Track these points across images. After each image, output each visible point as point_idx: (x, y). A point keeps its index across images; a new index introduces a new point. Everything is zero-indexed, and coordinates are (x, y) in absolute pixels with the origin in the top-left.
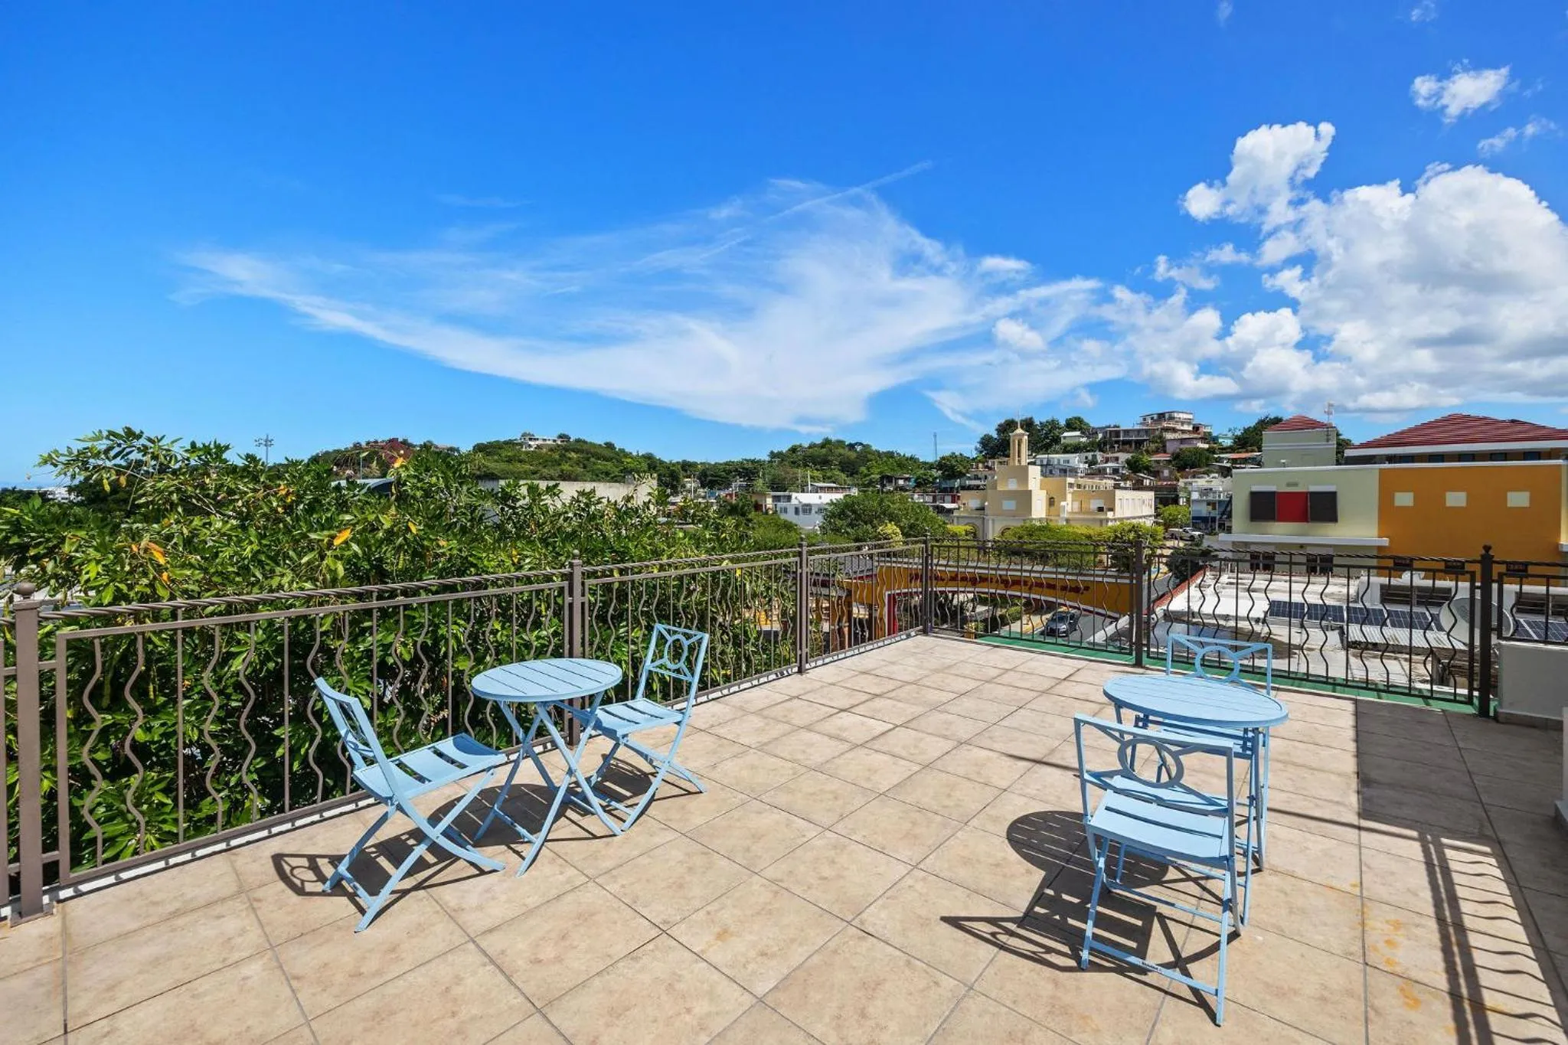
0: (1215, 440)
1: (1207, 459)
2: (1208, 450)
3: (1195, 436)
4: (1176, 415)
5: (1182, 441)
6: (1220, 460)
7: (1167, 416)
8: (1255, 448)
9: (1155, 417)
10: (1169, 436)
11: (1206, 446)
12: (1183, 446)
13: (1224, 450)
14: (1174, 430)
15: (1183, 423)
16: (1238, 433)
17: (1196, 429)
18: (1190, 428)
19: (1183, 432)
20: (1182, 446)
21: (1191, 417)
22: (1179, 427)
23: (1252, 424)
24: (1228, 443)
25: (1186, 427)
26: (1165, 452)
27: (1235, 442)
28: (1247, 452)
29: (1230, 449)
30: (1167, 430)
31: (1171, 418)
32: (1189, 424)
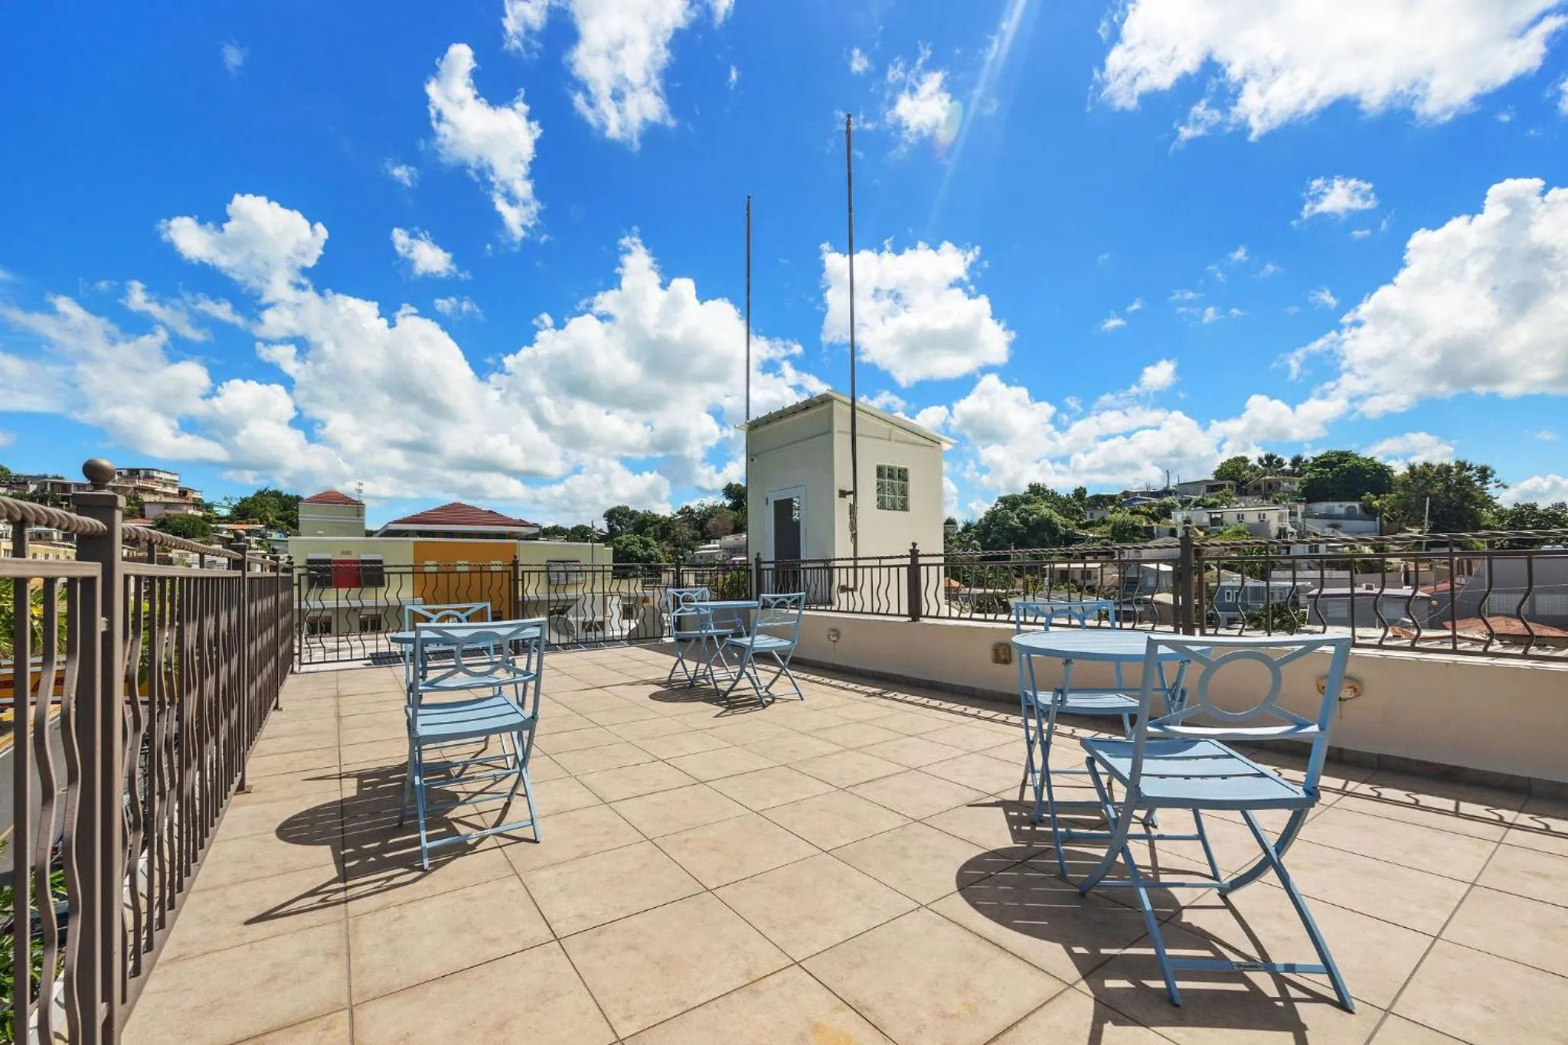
0: (208, 507)
1: (204, 528)
2: (203, 518)
3: (183, 501)
4: (155, 474)
5: (167, 505)
6: (218, 530)
7: (142, 473)
8: (257, 520)
9: (125, 473)
10: (147, 498)
11: (200, 514)
12: (172, 512)
13: (220, 519)
14: (153, 492)
15: (165, 485)
16: (235, 503)
17: (183, 493)
18: (176, 491)
19: (166, 495)
20: (168, 511)
21: (176, 478)
22: (159, 488)
23: (251, 495)
24: (225, 512)
25: (169, 490)
26: (143, 516)
27: (233, 512)
28: (247, 523)
29: (229, 520)
30: (144, 490)
31: (148, 477)
32: (174, 486)
